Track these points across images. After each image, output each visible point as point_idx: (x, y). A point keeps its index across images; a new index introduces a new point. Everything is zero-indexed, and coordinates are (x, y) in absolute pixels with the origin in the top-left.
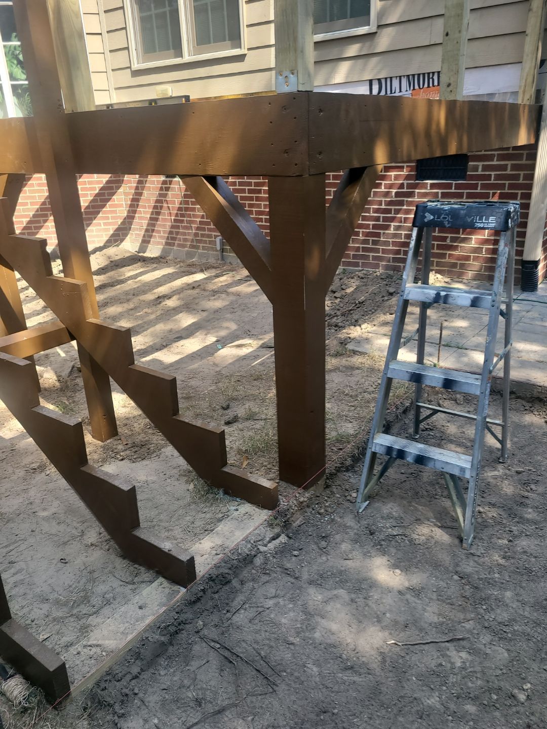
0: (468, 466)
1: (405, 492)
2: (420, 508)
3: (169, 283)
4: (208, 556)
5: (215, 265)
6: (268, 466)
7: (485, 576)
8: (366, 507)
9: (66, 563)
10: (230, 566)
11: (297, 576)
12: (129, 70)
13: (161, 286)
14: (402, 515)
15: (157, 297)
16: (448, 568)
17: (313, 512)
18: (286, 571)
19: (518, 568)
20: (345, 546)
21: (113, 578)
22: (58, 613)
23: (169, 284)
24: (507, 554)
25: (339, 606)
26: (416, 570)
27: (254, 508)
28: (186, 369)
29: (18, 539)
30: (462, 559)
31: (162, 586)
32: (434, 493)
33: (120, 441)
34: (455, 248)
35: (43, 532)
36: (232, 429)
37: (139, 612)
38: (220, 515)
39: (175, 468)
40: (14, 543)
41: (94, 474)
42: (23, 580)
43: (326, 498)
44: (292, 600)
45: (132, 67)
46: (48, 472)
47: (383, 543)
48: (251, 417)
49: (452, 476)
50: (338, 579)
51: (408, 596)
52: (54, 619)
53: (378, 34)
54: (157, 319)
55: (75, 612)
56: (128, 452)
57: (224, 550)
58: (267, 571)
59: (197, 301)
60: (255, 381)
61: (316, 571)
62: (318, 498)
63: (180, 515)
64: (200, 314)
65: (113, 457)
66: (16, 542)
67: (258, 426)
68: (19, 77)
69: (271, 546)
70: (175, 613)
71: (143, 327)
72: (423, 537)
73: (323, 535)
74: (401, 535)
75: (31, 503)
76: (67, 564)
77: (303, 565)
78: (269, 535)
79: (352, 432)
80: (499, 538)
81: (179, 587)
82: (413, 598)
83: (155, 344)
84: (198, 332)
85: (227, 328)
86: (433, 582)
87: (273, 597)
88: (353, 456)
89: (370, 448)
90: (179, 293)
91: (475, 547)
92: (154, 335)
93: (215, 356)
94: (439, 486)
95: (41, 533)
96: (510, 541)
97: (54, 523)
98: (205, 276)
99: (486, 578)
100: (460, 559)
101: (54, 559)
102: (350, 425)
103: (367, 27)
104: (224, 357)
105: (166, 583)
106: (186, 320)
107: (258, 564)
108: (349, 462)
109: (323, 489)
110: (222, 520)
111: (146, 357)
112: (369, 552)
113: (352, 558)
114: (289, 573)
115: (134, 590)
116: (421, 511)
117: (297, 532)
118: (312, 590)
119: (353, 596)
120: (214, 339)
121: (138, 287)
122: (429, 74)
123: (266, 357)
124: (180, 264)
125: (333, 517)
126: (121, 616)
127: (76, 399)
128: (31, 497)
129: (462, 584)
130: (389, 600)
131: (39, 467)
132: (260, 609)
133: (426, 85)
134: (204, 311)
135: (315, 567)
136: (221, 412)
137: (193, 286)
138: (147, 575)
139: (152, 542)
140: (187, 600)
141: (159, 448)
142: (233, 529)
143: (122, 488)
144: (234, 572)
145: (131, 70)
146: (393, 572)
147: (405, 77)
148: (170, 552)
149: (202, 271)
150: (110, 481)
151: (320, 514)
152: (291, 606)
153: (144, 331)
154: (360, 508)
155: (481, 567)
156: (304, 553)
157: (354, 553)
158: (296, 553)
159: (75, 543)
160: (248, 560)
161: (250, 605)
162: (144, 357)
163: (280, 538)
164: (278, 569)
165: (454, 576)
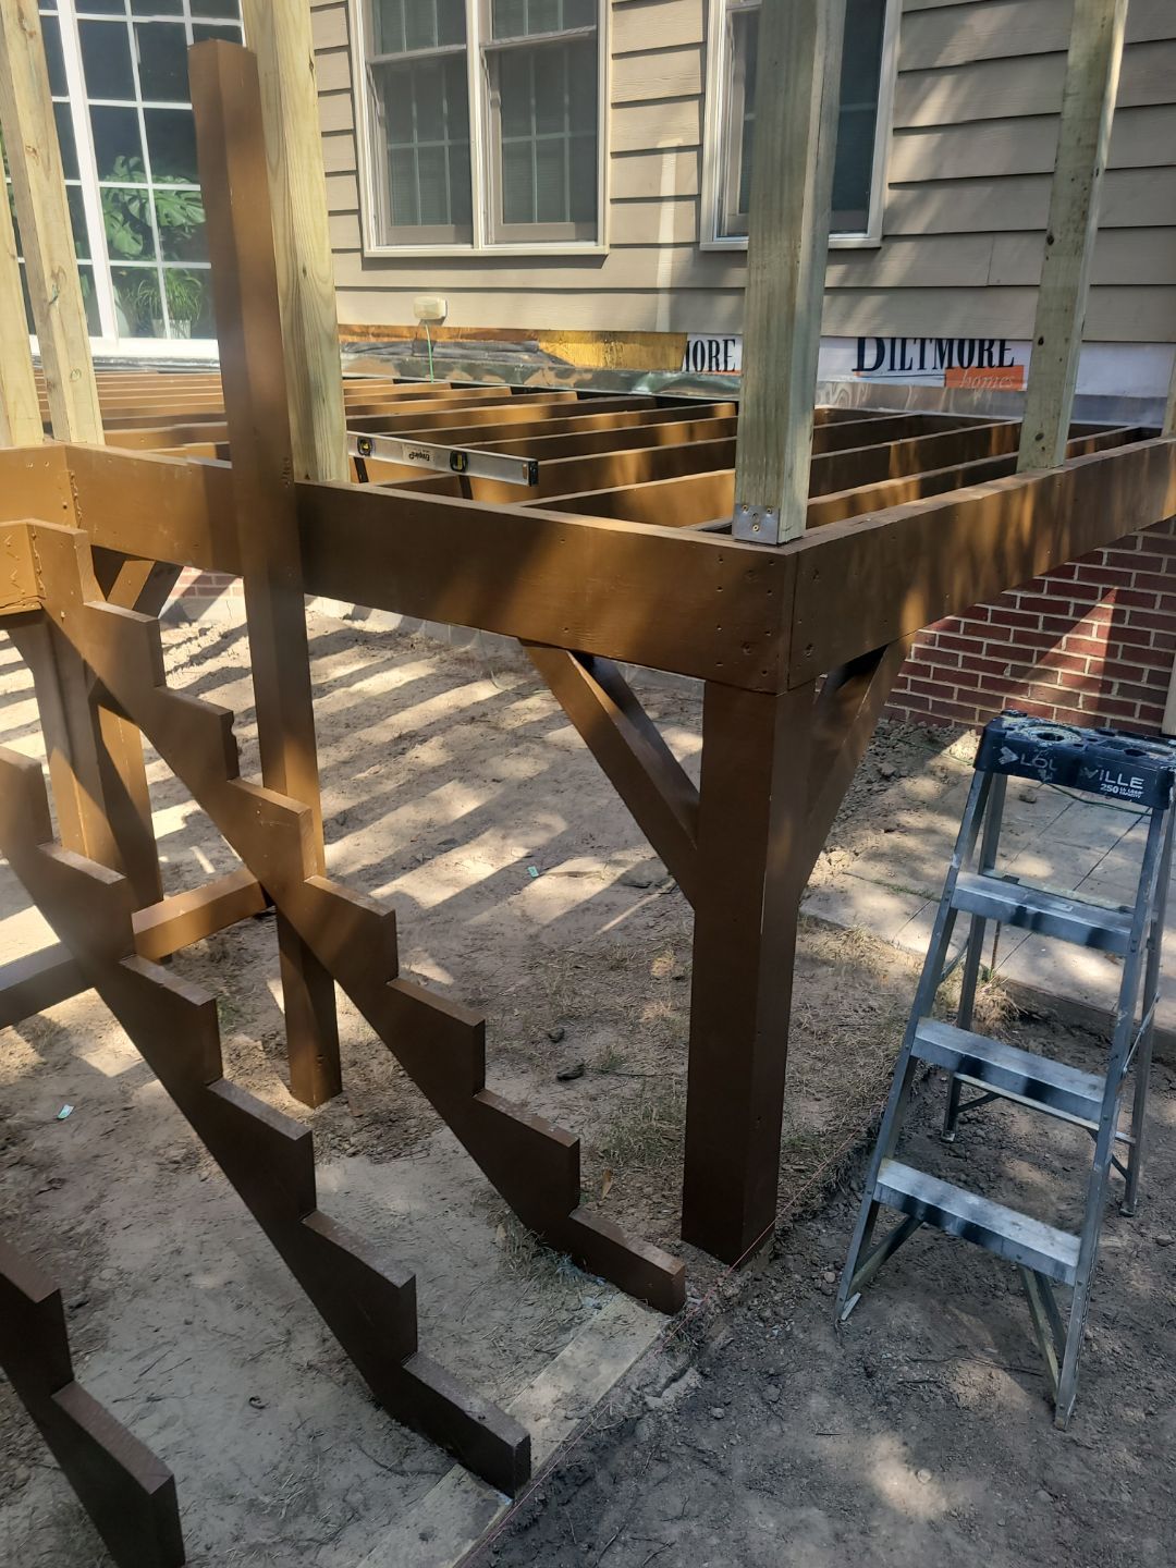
0: (1070, 1260)
1: (932, 1276)
2: (965, 1318)
3: (421, 702)
4: (548, 1420)
5: (515, 665)
6: (655, 1198)
7: (1103, 1498)
8: (854, 1309)
9: (262, 1408)
10: (592, 1444)
11: (723, 1467)
12: (359, 254)
13: (404, 707)
14: (929, 1334)
15: (397, 735)
16: (1026, 1472)
17: (749, 1314)
18: (700, 1456)
19: (1167, 1484)
20: (817, 1403)
21: (359, 1455)
22: (258, 1534)
23: (422, 705)
24: (1145, 1447)
25: (812, 1549)
26: (963, 1470)
27: (634, 1305)
28: (466, 923)
29: (160, 1341)
30: (1055, 1452)
31: (463, 1487)
32: (992, 1282)
33: (346, 1106)
34: (1022, 689)
35: (210, 1327)
36: (572, 1094)
37: (422, 1548)
38: (564, 1315)
39: (462, 1185)
40: (153, 1349)
41: (330, 1239)
42: (179, 1444)
43: (774, 1283)
44: (718, 1524)
45: (366, 250)
46: (205, 1174)
47: (893, 1399)
48: (610, 1067)
49: (1038, 1276)
50: (805, 1481)
51: (949, 1534)
52: (252, 1548)
53: (881, 251)
54: (398, 792)
55: (290, 1530)
56: (364, 1136)
57: (581, 1408)
58: (664, 1455)
59: (482, 754)
60: (613, 973)
61: (761, 1458)
62: (758, 1283)
63: (481, 1306)
64: (490, 788)
65: (335, 1148)
66: (156, 1347)
67: (626, 1092)
68: (126, 250)
69: (669, 1394)
70: (491, 1553)
71: (372, 809)
72: (974, 1391)
73: (772, 1371)
74: (928, 1381)
75: (178, 1252)
76: (264, 1410)
77: (734, 1442)
78: (667, 1372)
79: (819, 1125)
80: (1127, 1405)
81: (497, 1492)
82: (959, 1540)
83: (398, 853)
84: (486, 830)
85: (547, 827)
86: (997, 1502)
87: (678, 1518)
88: (827, 1189)
89: (870, 1193)
90: (443, 731)
91: (1079, 1423)
92: (395, 832)
93: (523, 893)
94: (1002, 1264)
95: (205, 1328)
96: (1150, 1414)
97: (229, 1306)
98: (497, 691)
99: (1104, 1501)
100: (1050, 1452)
101: (236, 1396)
102: (815, 1107)
103: (861, 235)
104: (544, 899)
105: (469, 1481)
106: (462, 803)
107: (645, 1438)
108: (818, 1202)
109: (768, 1262)
110: (568, 1329)
111: (382, 885)
112: (865, 1419)
113: (831, 1432)
114: (706, 1460)
115: (405, 1490)
116: (966, 1327)
117: (718, 1363)
118: (754, 1504)
119: (839, 1526)
120: (520, 853)
121: (355, 707)
122: (982, 342)
123: (632, 910)
124: (439, 654)
125: (788, 1329)
126: (386, 1555)
127: (244, 984)
128: (175, 1235)
129: (1058, 1514)
130: (909, 1541)
131: (186, 1158)
132: (656, 1547)
133: (975, 363)
134: (498, 781)
135: (758, 1449)
136: (547, 1046)
137: (473, 716)
138: (429, 1454)
139: (445, 1394)
140: (512, 1523)
141: (426, 1129)
142: (596, 1357)
143: (389, 1279)
144: (600, 1457)
145: (362, 255)
146: (916, 1474)
147: (934, 342)
148: (483, 1423)
149: (487, 676)
150: (364, 1259)
151: (762, 1319)
152: (714, 1541)
153: (374, 819)
154: (844, 1310)
155: (1094, 1476)
156: (734, 1412)
157: (836, 1419)
158: (718, 1412)
159: (275, 1358)
160: (625, 1430)
161: (635, 1536)
162: (378, 886)
163: (687, 1377)
164: (684, 1450)
165: (1039, 1493)
